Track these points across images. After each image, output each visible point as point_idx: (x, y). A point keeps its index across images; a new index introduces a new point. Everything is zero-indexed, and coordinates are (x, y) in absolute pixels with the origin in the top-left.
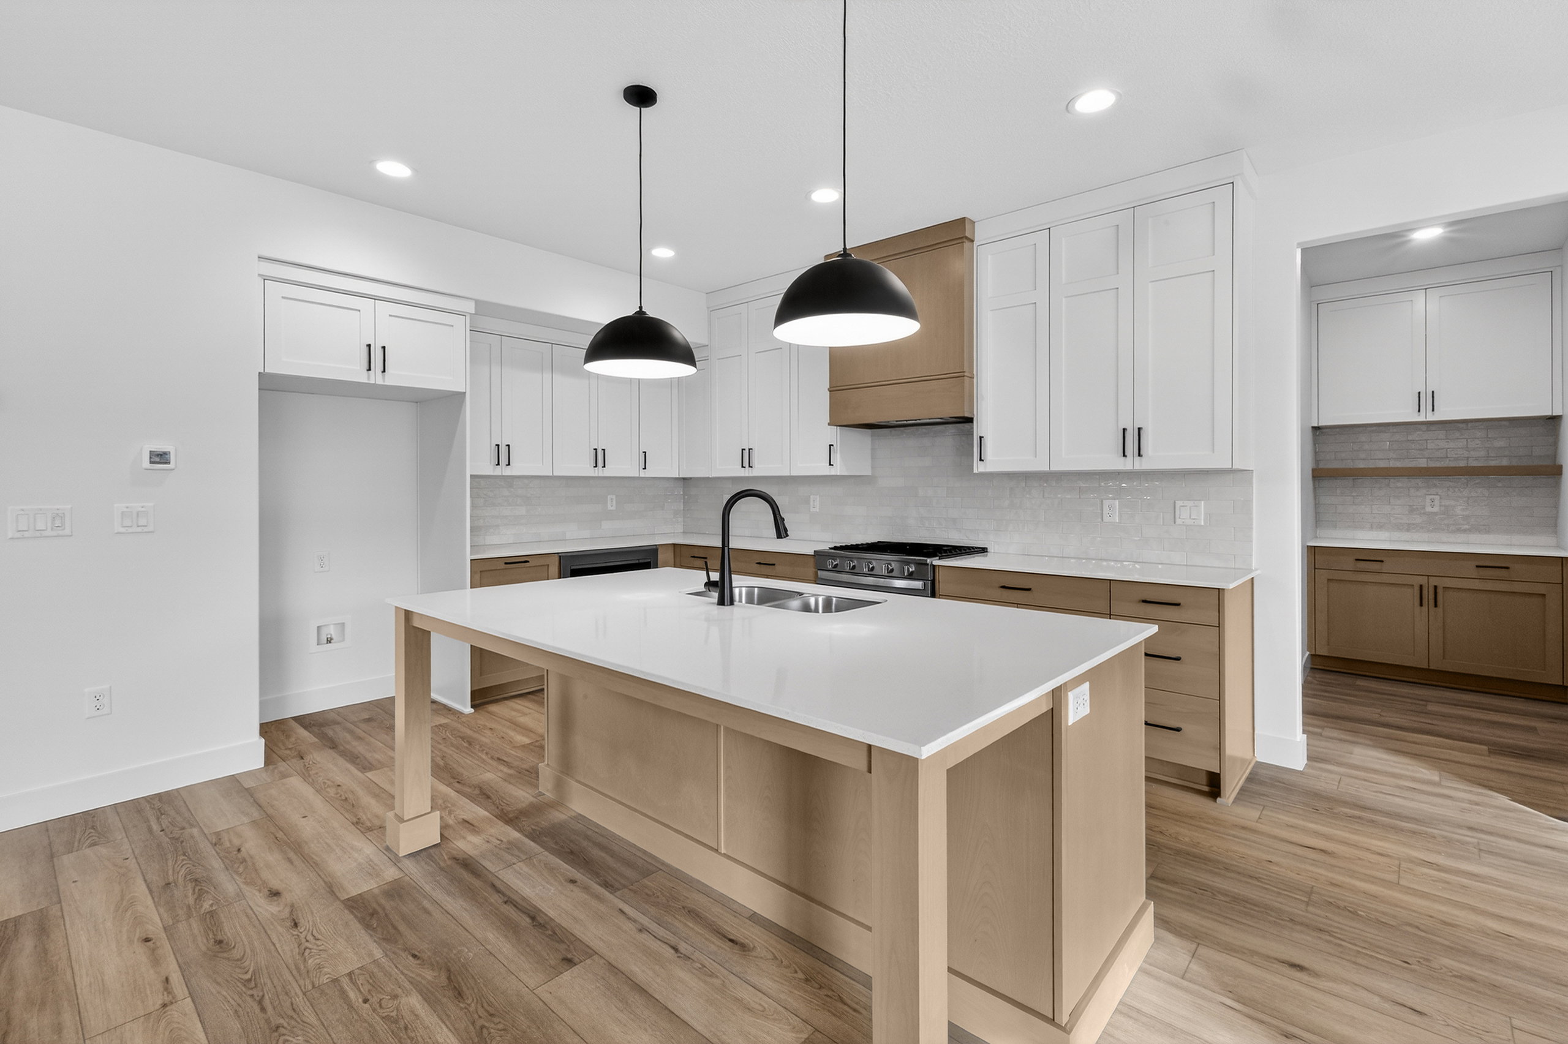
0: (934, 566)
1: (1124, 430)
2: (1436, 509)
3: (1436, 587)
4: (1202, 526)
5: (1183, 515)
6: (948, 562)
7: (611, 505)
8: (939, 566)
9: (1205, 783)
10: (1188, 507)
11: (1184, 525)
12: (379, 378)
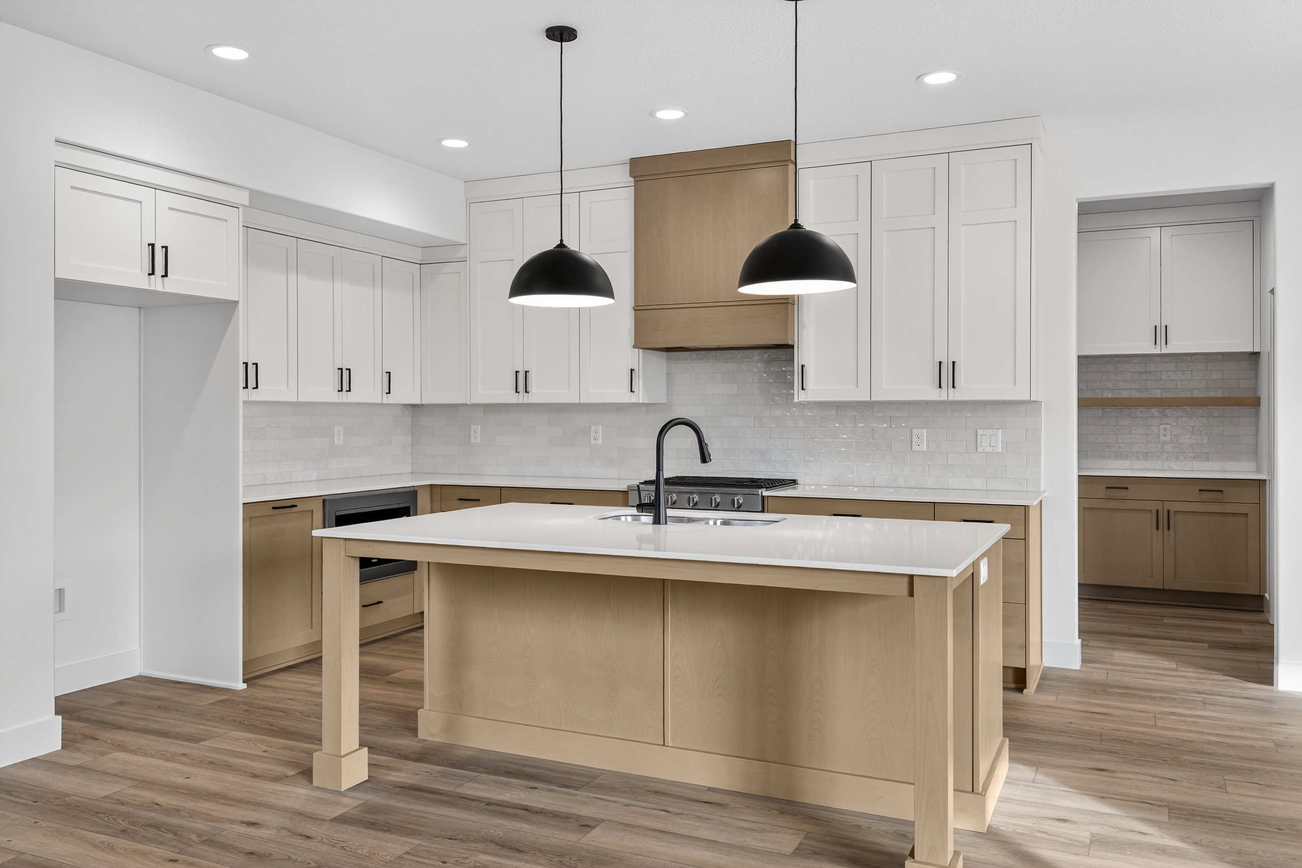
0: (763, 497)
1: (940, 363)
2: (1168, 438)
3: (1168, 511)
4: (999, 453)
5: (984, 444)
6: (774, 493)
7: (339, 441)
8: (768, 496)
9: (1011, 681)
10: (988, 435)
11: (985, 452)
12: (157, 284)
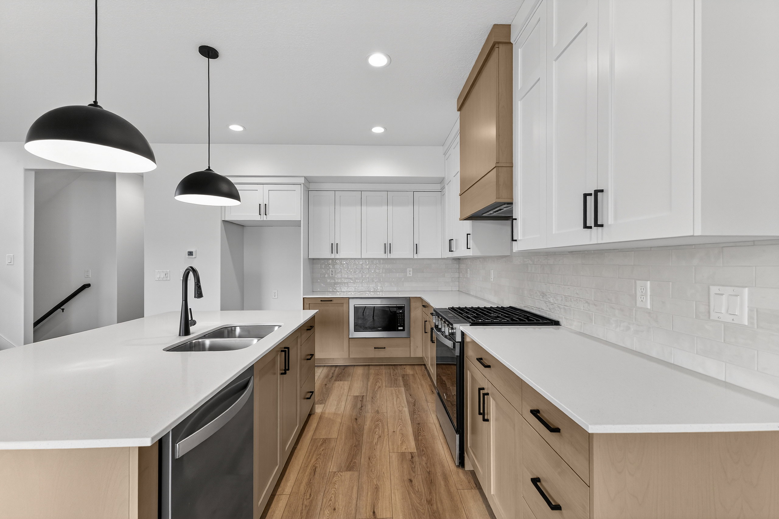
1: (586, 195)
10: (725, 297)
12: (264, 218)
